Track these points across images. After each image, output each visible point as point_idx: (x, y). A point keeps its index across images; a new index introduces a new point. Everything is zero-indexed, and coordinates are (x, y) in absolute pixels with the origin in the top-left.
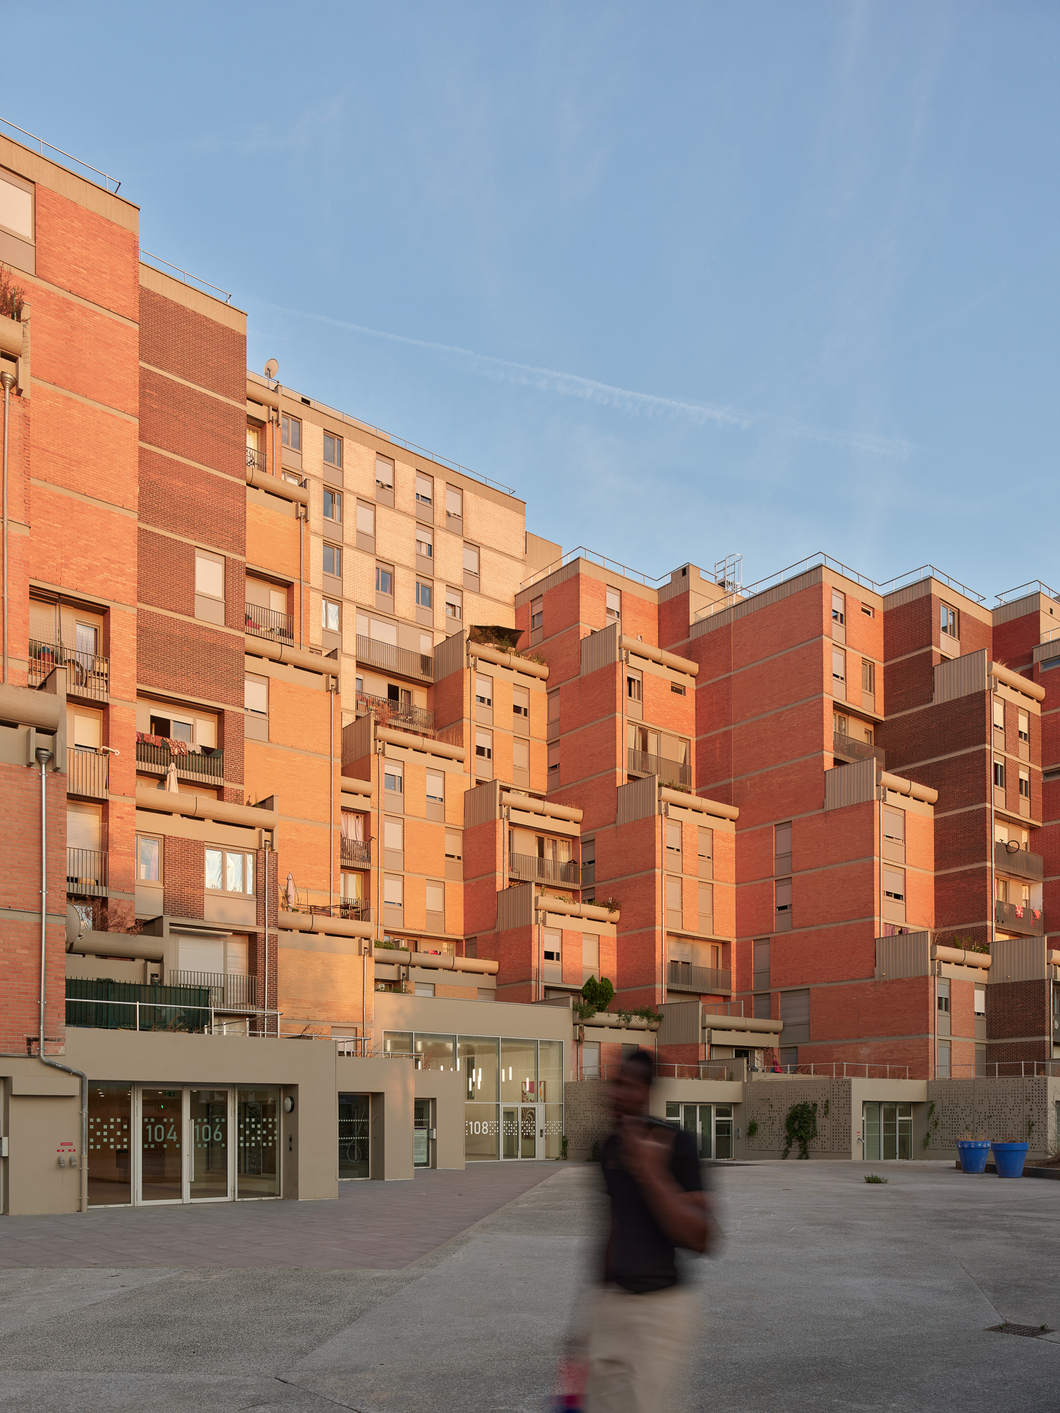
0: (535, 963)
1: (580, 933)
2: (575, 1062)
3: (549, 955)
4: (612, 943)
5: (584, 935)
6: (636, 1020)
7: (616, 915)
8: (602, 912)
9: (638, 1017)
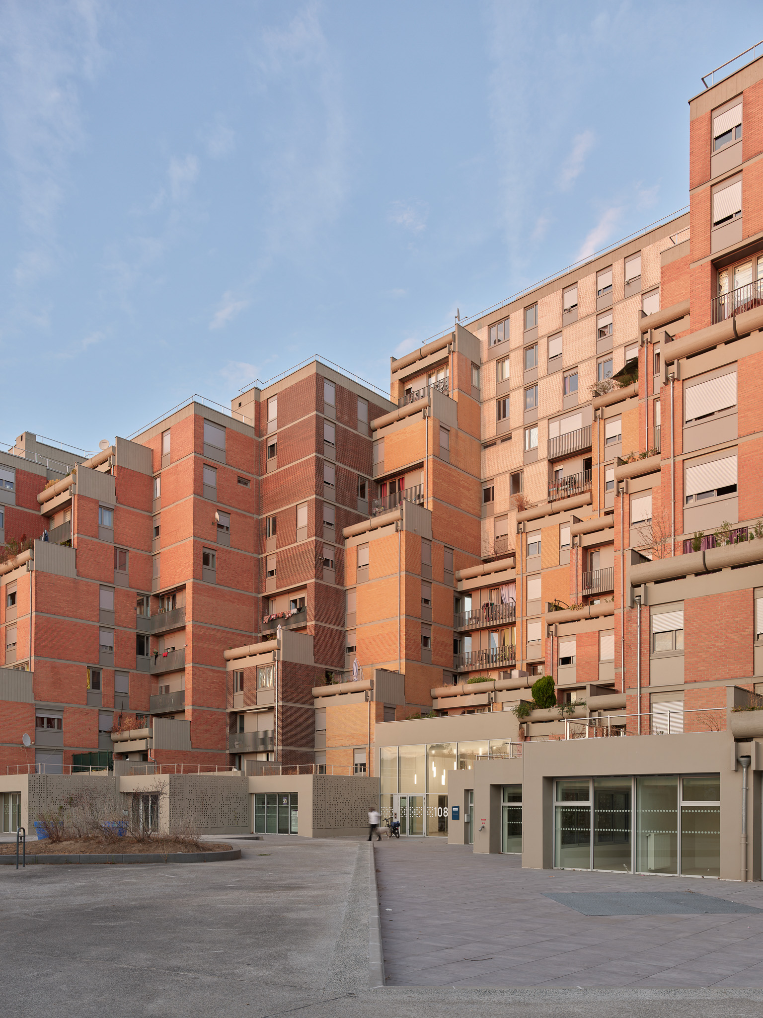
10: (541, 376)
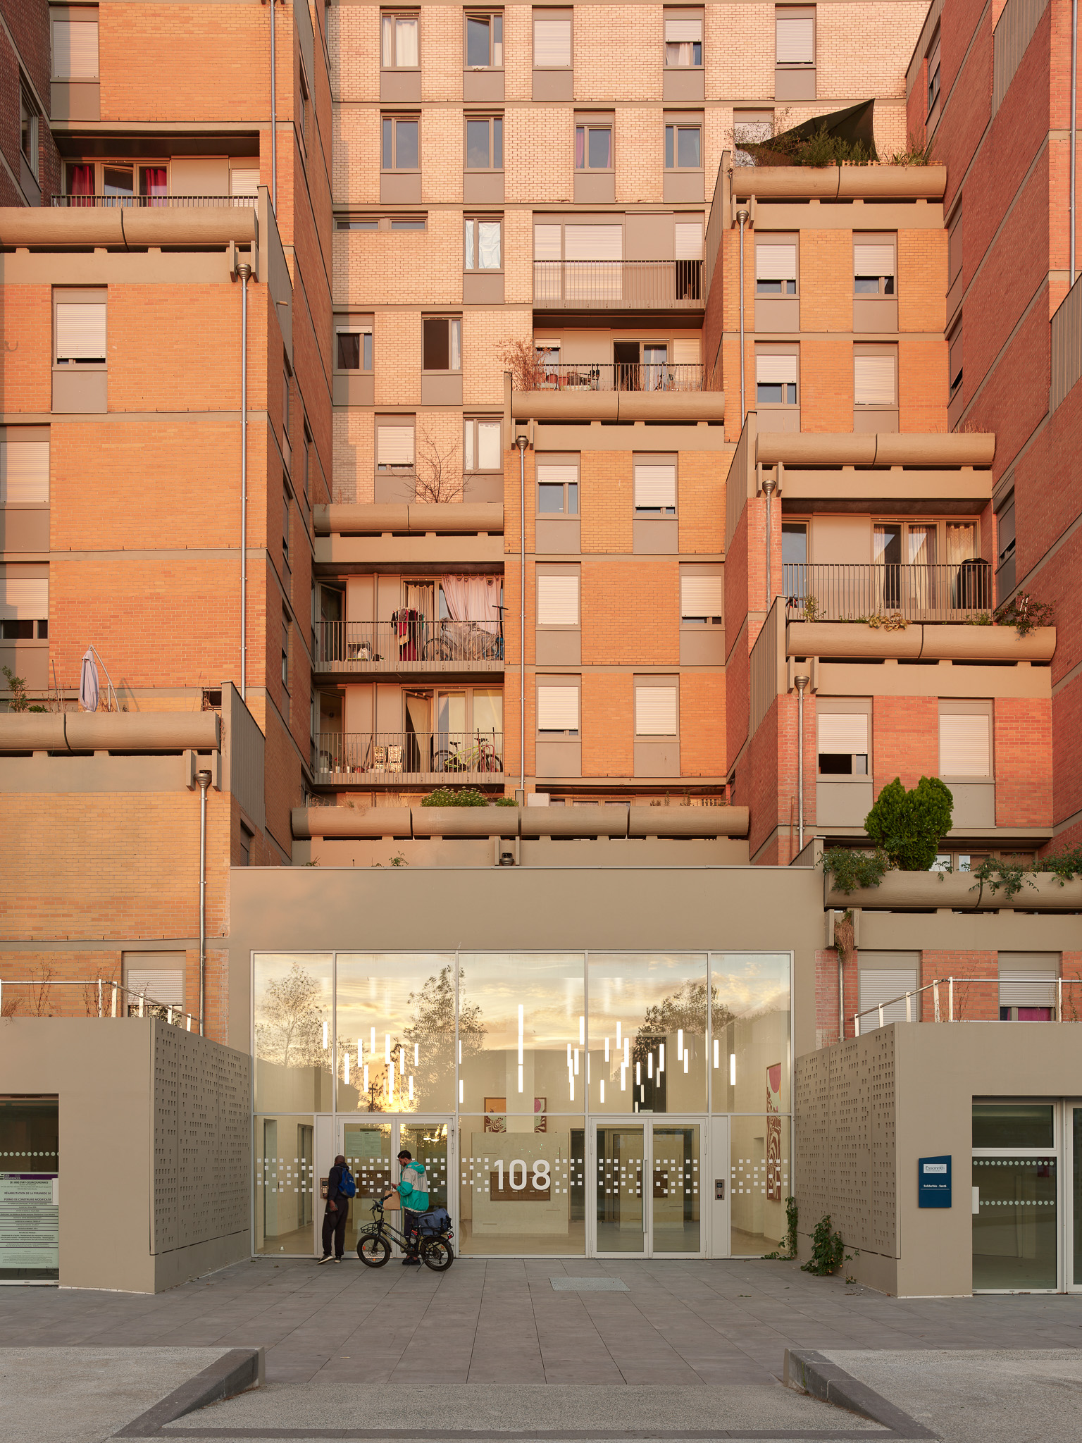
0: (786, 786)
1: (927, 700)
2: (831, 1008)
3: (836, 764)
4: (1032, 714)
5: (944, 705)
6: (1040, 885)
7: (1043, 640)
8: (1002, 638)
9: (1049, 875)
10: (513, 97)
